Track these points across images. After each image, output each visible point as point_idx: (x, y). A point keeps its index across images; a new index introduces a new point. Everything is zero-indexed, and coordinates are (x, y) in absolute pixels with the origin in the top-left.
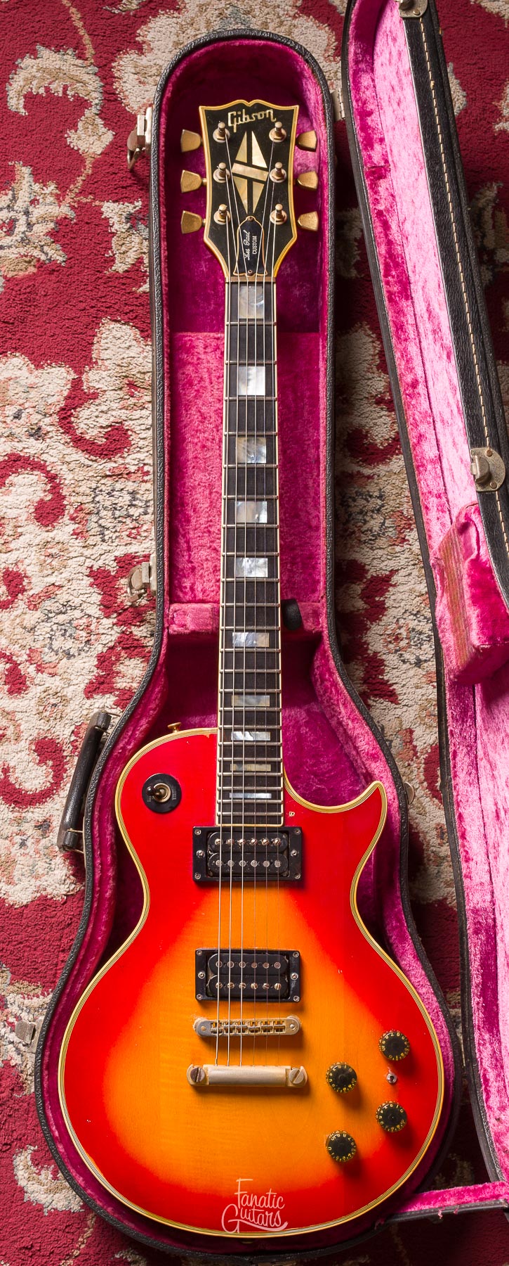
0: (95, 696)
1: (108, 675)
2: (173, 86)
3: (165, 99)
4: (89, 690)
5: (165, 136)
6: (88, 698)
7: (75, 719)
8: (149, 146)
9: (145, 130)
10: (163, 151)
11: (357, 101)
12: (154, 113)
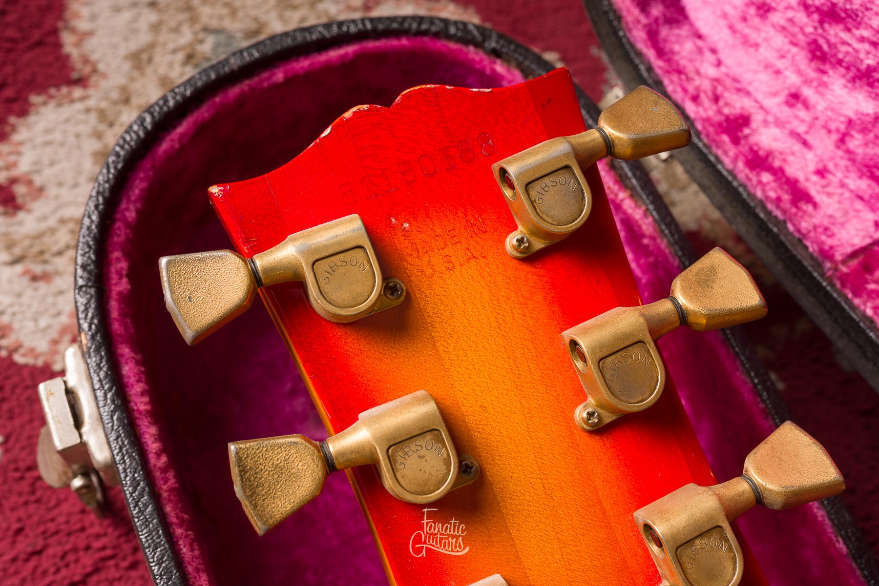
2: (127, 255)
3: (114, 304)
5: (155, 416)
8: (111, 466)
9: (78, 423)
10: (164, 470)
11: (695, 99)
12: (93, 361)
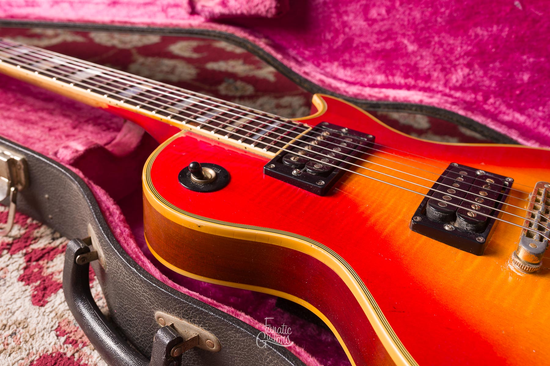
0: (48, 299)
1: (44, 281)
4: (37, 301)
6: (42, 306)
7: (48, 326)
